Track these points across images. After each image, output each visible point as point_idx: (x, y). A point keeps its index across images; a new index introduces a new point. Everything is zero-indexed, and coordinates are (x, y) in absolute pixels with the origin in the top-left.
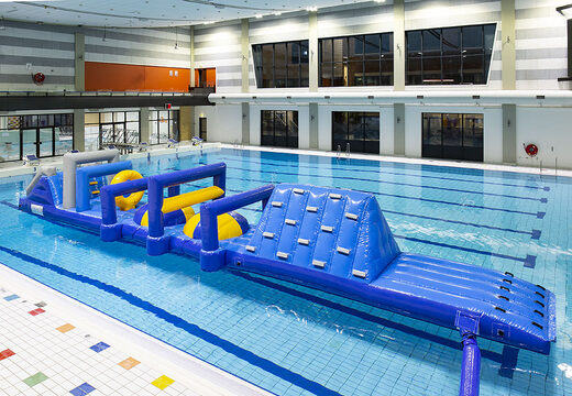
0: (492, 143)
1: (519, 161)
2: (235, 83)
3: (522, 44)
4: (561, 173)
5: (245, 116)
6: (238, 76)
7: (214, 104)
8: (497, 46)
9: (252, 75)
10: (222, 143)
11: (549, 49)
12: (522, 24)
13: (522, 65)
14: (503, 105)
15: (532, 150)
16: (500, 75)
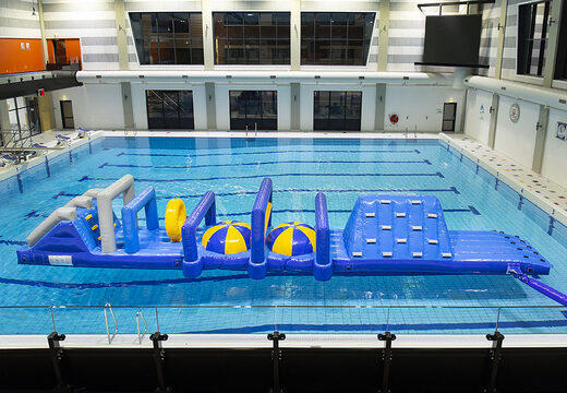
0: (368, 116)
1: (386, 128)
2: (109, 58)
3: (394, 33)
4: (420, 136)
5: (127, 97)
6: (113, 50)
7: (81, 84)
8: (375, 33)
9: (132, 49)
10: (105, 129)
11: (411, 39)
12: (395, 15)
13: (393, 50)
14: (378, 84)
15: (394, 119)
16: (376, 59)
